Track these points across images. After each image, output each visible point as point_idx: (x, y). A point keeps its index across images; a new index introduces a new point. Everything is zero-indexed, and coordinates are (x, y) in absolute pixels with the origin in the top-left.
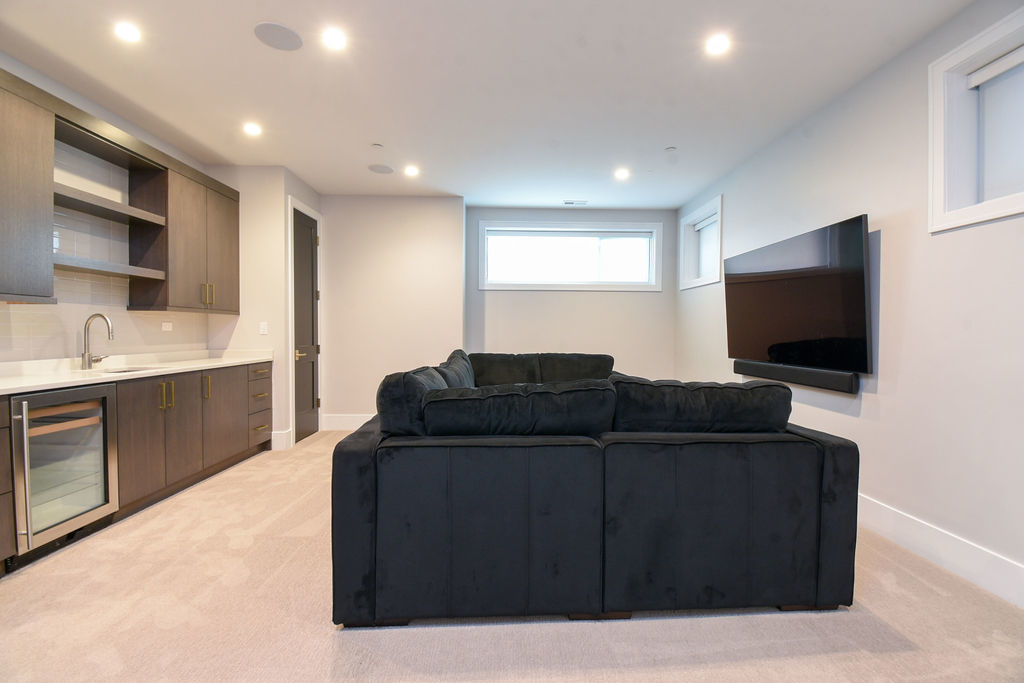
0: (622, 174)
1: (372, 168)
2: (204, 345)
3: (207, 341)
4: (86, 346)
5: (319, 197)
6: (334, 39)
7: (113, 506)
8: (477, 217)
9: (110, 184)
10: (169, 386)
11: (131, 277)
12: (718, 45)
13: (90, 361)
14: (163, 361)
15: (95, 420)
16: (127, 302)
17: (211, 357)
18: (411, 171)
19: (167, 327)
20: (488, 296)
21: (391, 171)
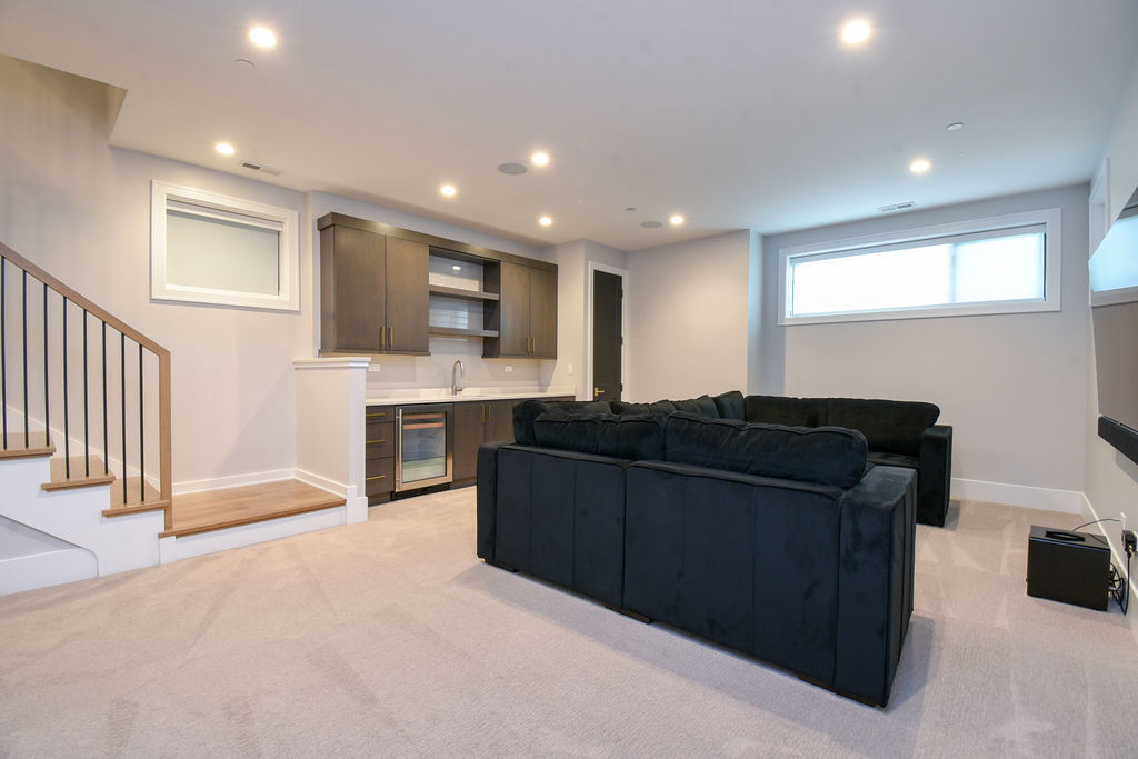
0: (920, 166)
1: (644, 225)
2: (536, 382)
3: (539, 379)
4: (454, 381)
5: (624, 255)
6: (540, 159)
7: (449, 479)
8: (775, 246)
9: (471, 277)
10: (487, 408)
11: (485, 338)
12: (856, 32)
13: (456, 391)
14: (504, 393)
15: (442, 424)
16: (482, 353)
17: (541, 391)
18: (677, 220)
19: (509, 369)
20: (789, 334)
21: (661, 225)
